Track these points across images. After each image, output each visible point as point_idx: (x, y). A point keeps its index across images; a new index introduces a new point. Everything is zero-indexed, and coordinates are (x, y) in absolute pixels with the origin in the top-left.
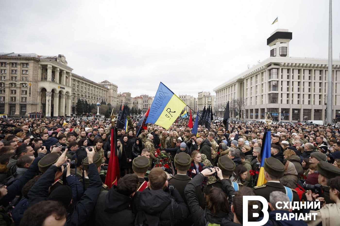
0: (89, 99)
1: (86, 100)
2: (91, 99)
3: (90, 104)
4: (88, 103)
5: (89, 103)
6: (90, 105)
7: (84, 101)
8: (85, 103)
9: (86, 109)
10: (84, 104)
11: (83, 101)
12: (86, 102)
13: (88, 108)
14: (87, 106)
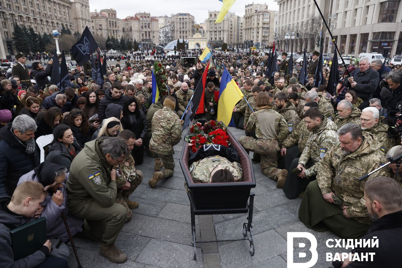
0: (36, 25)
1: (30, 26)
2: (40, 24)
3: (40, 35)
4: (35, 33)
5: (38, 33)
6: (40, 37)
7: (27, 28)
8: (29, 32)
9: (34, 44)
10: (29, 35)
11: (25, 28)
12: (31, 30)
13: (38, 42)
14: (35, 39)
